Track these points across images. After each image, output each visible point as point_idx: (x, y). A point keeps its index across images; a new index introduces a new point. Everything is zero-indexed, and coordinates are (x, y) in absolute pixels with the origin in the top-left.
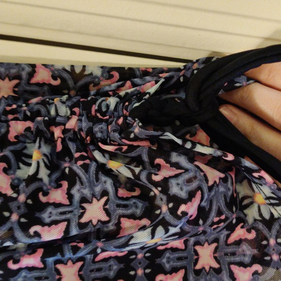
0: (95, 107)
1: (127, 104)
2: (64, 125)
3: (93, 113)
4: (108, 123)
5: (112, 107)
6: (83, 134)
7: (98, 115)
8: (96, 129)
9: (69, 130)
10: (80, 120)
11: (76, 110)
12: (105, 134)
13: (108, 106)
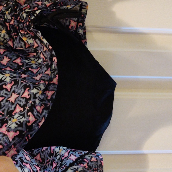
0: (19, 17)
1: (29, 17)
2: (10, 23)
3: (19, 19)
4: (23, 23)
5: (25, 17)
6: (16, 26)
7: (20, 20)
8: (20, 25)
9: (11, 25)
10: (14, 21)
11: (13, 18)
12: (23, 27)
13: (23, 17)
